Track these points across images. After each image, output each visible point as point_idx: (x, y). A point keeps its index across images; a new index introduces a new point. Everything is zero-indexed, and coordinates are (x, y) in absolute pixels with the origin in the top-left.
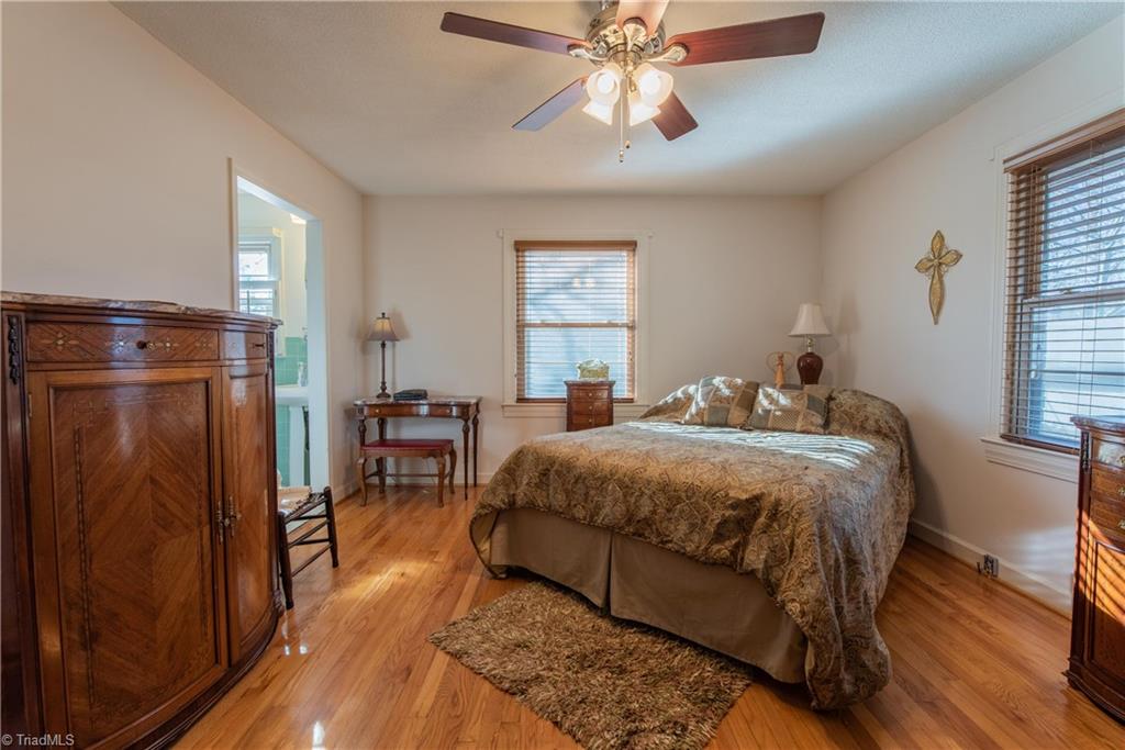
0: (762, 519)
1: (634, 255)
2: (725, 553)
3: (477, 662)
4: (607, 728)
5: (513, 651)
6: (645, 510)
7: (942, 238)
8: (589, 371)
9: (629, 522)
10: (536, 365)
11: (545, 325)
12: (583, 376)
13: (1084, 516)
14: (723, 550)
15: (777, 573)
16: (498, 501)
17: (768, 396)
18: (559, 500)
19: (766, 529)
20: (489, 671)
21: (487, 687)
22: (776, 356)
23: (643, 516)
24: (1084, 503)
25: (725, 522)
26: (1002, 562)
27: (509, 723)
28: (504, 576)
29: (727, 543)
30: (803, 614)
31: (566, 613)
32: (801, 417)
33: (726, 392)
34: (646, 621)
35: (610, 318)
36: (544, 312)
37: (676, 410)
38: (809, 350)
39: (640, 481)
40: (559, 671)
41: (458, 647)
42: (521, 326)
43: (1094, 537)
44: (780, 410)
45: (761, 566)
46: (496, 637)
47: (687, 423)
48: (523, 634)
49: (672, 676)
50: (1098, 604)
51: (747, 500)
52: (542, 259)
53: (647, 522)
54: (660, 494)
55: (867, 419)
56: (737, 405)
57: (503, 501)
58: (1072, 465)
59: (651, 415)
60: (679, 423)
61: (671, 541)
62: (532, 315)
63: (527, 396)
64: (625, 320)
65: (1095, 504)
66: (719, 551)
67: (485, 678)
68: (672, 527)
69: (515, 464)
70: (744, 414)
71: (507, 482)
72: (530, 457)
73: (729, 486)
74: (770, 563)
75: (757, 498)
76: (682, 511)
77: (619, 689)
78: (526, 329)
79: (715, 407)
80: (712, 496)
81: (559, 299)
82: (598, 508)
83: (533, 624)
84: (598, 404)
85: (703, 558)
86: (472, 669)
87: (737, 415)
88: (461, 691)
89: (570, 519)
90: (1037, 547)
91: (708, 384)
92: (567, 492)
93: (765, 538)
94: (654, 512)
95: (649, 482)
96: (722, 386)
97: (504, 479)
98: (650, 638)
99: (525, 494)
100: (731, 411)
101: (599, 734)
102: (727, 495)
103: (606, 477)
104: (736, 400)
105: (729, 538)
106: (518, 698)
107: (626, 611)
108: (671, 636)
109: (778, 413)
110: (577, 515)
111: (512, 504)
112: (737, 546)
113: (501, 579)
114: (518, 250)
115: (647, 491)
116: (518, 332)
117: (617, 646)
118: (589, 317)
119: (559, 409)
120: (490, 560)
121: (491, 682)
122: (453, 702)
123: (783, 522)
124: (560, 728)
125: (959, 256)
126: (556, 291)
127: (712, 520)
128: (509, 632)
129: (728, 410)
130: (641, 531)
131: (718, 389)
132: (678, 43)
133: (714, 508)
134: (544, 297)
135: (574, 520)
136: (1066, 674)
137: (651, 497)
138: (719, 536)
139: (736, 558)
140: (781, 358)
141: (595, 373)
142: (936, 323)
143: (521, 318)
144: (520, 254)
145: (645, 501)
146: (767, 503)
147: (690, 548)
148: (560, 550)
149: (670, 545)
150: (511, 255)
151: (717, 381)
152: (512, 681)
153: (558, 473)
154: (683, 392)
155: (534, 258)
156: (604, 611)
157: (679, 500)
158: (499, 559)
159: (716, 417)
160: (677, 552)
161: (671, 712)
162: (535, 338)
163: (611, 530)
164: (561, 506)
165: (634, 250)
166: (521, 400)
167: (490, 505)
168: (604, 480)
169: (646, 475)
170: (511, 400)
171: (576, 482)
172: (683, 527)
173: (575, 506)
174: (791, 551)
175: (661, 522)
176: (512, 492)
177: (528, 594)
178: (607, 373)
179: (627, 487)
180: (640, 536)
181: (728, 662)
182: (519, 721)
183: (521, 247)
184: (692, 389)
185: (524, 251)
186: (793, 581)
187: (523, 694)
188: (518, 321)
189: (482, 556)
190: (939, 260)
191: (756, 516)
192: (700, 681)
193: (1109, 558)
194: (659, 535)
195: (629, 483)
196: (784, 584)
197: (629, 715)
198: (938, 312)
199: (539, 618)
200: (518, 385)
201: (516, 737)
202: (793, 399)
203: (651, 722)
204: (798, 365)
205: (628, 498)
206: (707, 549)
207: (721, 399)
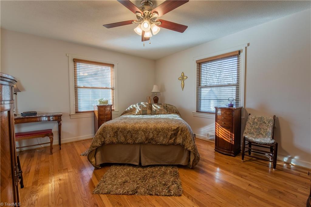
0: (180, 132)
1: (113, 68)
2: (173, 141)
3: (117, 192)
4: (163, 189)
5: (124, 185)
6: (151, 136)
7: (184, 74)
8: (102, 102)
9: (146, 140)
10: (82, 101)
11: (84, 87)
12: (100, 103)
13: (216, 123)
14: (172, 141)
15: (184, 143)
16: (98, 144)
17: (155, 106)
18: (122, 139)
19: (180, 134)
20: (122, 192)
21: (125, 196)
22: (148, 97)
23: (151, 138)
24: (216, 121)
25: (172, 134)
26: (196, 134)
27: (140, 201)
28: (100, 167)
29: (172, 139)
30: (192, 149)
31: (128, 170)
32: (163, 111)
33: (145, 106)
34: (151, 164)
35: (106, 86)
36: (84, 83)
37: (131, 112)
38: (156, 96)
39: (148, 129)
40: (140, 183)
41: (106, 191)
42: (76, 88)
43: (218, 126)
44: (159, 109)
45: (181, 142)
46: (115, 183)
47: (136, 115)
48: (122, 180)
49: (165, 173)
50: (219, 136)
51: (176, 129)
52: (83, 66)
53: (152, 139)
54: (155, 131)
55: (174, 110)
56: (149, 109)
57: (100, 144)
58: (214, 116)
59: (124, 113)
60: (134, 115)
61: (158, 142)
62: (79, 84)
63: (79, 111)
64: (110, 87)
65: (218, 120)
66: (171, 141)
67: (122, 194)
68: (159, 139)
69: (103, 131)
70: (150, 111)
71: (100, 137)
72: (109, 128)
73: (171, 126)
74: (183, 141)
75: (178, 128)
76: (161, 134)
77: (157, 181)
78: (78, 89)
79: (143, 110)
80: (168, 129)
81: (90, 79)
82: (137, 138)
83: (122, 176)
84: (107, 111)
85: (167, 144)
86: (116, 194)
87: (149, 111)
88: (119, 201)
89: (126, 144)
90: (202, 130)
91: (139, 104)
92: (124, 136)
93: (181, 136)
94: (154, 136)
95: (151, 129)
96: (144, 105)
97: (99, 137)
98: (153, 168)
99: (109, 140)
100: (148, 111)
101: (162, 191)
102: (172, 128)
103: (138, 130)
104: (148, 108)
105: (173, 138)
106: (136, 194)
107: (146, 163)
108: (158, 165)
109: (158, 110)
110: (129, 142)
111: (103, 144)
112: (175, 139)
113: (100, 169)
114: (74, 62)
115: (151, 131)
116: (75, 89)
117: (148, 172)
118: (100, 85)
119: (91, 114)
120: (96, 164)
121: (125, 195)
122: (119, 205)
123: (183, 132)
124: (153, 195)
125: (187, 77)
126: (88, 77)
127: (169, 135)
128: (118, 180)
129: (147, 110)
130: (150, 142)
131: (143, 106)
132: (160, 21)
133: (169, 132)
134: (84, 78)
135: (128, 144)
136: (215, 149)
137: (152, 133)
138: (171, 138)
139: (174, 142)
140: (150, 97)
141: (104, 103)
142: (183, 90)
143: (76, 85)
144: (75, 63)
145: (151, 134)
146: (180, 129)
147: (164, 142)
148: (121, 154)
149: (158, 143)
150: (72, 64)
151: (142, 103)
152: (132, 191)
153: (121, 131)
154: (132, 107)
155: (80, 66)
156: (140, 165)
157: (160, 132)
158: (99, 162)
159: (144, 112)
160: (161, 144)
161: (171, 180)
162: (81, 92)
163: (141, 144)
164: (123, 141)
165: (113, 67)
166: (77, 112)
167: (96, 146)
168: (137, 131)
169: (150, 128)
170: (73, 112)
171: (128, 133)
172: (162, 138)
173: (128, 140)
174: (186, 137)
175: (156, 138)
176: (103, 140)
177: (113, 170)
178: (108, 102)
179: (145, 131)
180: (150, 143)
181: (173, 166)
182: (142, 199)
183: (75, 61)
184: (134, 106)
185: (76, 62)
186: (188, 143)
187: (137, 193)
188: (75, 86)
189: (93, 163)
190: (183, 78)
191: (178, 131)
192: (171, 172)
193: (220, 129)
194: (155, 141)
195: (145, 130)
196: (186, 145)
197: (165, 185)
198: (183, 88)
199: (122, 174)
200: (76, 107)
201: (145, 203)
202: (160, 107)
203: (170, 184)
204: (154, 99)
205: (146, 134)
206: (168, 142)
207: (144, 108)
